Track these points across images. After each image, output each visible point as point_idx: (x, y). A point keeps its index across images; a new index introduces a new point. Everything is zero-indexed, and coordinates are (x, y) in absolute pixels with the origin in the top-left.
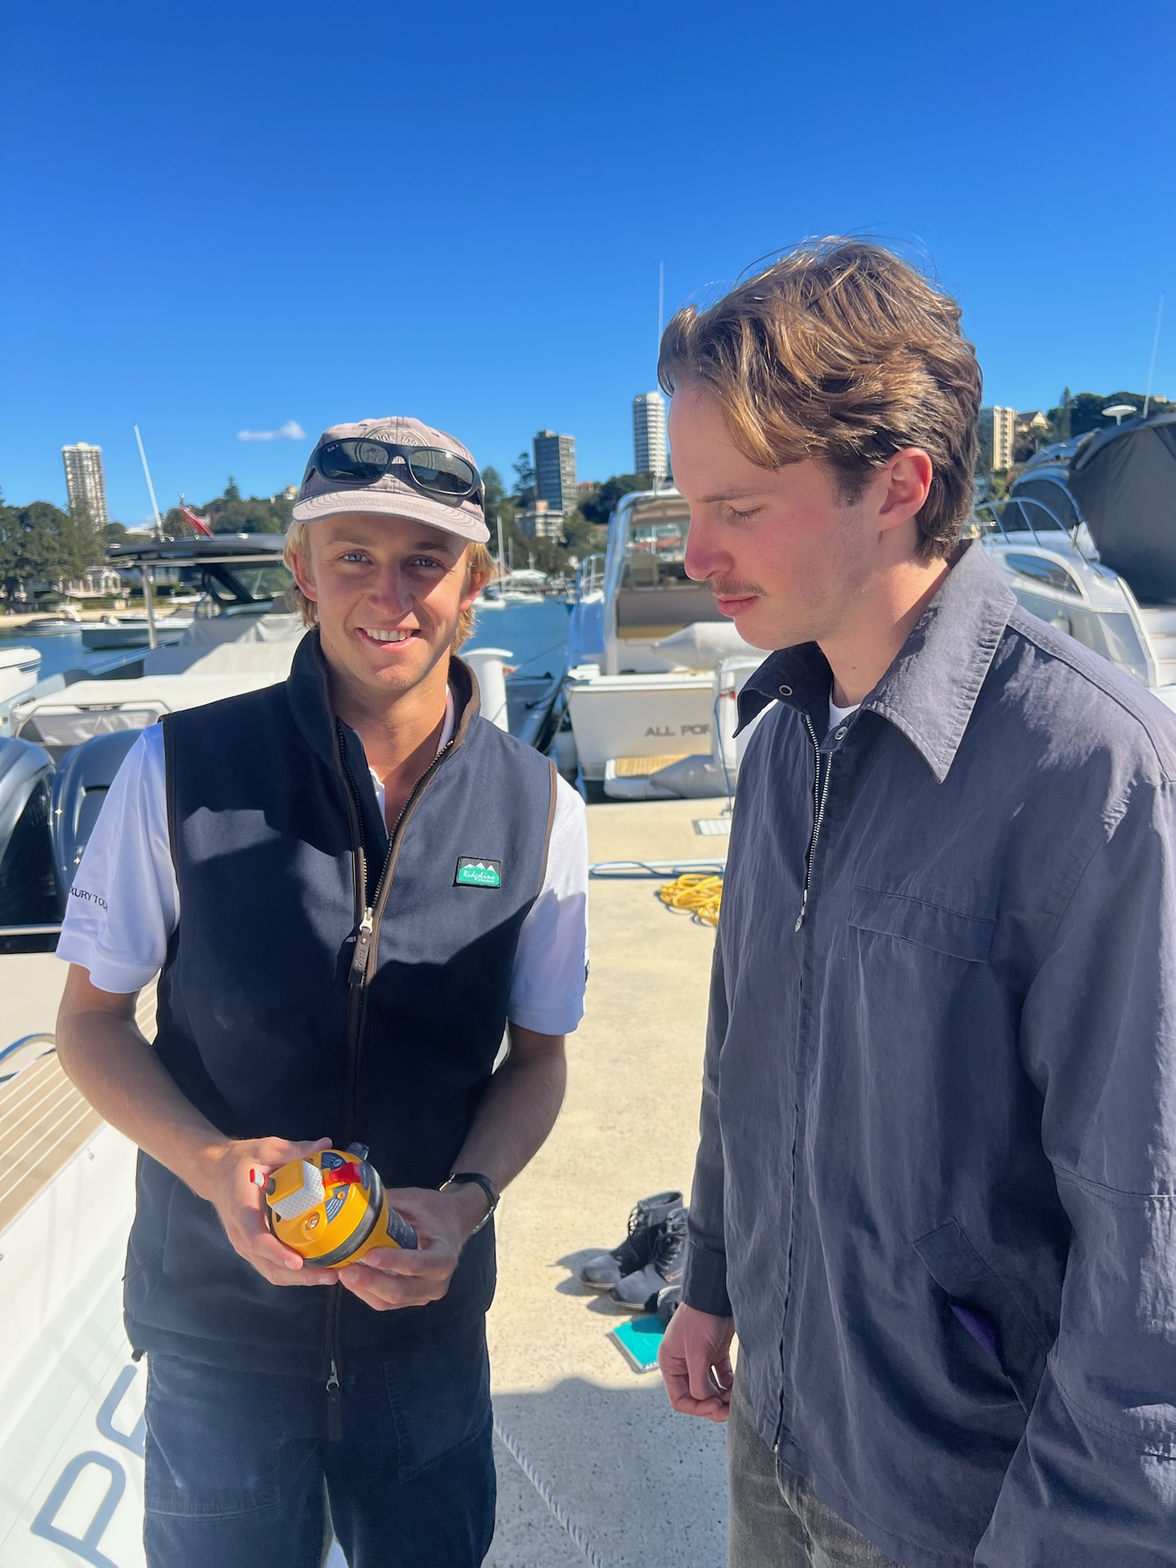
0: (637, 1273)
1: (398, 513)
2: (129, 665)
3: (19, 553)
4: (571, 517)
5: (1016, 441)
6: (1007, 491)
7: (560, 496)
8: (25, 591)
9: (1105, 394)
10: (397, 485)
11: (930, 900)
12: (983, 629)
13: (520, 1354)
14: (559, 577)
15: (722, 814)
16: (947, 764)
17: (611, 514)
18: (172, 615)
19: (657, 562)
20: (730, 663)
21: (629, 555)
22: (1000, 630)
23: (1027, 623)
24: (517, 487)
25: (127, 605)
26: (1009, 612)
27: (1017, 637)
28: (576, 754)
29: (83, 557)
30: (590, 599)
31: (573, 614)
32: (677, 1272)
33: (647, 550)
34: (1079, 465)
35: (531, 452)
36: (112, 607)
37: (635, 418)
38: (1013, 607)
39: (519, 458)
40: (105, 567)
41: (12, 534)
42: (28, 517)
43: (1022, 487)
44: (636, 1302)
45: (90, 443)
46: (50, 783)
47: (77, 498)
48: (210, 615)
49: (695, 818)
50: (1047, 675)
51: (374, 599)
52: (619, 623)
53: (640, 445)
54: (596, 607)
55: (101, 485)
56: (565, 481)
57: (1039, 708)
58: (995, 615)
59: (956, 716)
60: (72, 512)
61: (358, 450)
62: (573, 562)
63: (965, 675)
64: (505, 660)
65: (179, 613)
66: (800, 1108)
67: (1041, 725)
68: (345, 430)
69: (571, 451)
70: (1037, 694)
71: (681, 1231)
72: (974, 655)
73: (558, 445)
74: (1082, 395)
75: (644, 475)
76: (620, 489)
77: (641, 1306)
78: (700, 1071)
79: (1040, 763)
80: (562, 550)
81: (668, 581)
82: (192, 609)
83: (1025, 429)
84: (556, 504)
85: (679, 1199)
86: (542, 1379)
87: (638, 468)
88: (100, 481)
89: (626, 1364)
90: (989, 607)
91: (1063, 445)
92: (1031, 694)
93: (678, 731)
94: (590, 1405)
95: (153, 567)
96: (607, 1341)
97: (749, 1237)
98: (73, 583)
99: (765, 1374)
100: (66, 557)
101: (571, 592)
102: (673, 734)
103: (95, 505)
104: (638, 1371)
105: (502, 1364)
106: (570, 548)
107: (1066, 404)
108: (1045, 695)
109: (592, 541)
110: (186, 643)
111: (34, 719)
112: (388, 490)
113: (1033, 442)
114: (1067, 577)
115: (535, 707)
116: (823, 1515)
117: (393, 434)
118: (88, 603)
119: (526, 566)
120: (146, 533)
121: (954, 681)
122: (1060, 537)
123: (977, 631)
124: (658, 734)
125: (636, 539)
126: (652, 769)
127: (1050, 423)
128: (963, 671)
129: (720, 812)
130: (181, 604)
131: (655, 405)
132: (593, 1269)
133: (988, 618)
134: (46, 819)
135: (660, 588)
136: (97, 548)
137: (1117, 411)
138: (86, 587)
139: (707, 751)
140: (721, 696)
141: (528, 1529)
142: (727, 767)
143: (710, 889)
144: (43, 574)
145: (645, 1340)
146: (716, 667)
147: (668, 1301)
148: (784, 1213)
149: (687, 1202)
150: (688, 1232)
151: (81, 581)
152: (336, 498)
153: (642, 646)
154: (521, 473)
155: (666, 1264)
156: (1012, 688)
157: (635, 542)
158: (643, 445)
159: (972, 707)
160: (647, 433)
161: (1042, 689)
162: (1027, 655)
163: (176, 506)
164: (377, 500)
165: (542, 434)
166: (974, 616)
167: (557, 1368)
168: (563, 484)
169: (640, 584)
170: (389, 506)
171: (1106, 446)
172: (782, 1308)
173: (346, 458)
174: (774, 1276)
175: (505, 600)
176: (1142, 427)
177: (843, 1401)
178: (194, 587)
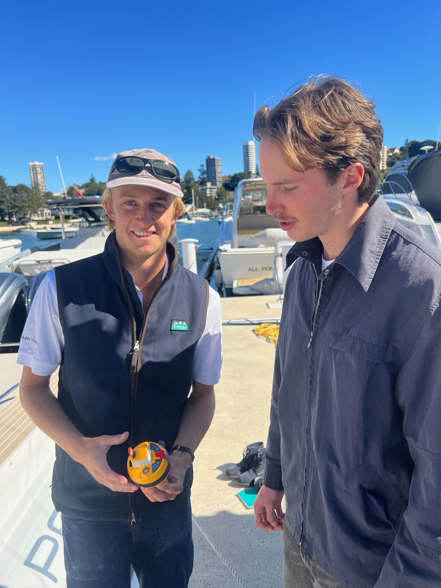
0: (247, 472)
1: (149, 185)
2: (55, 245)
3: (13, 203)
4: (220, 189)
5: (388, 159)
6: (384, 178)
7: (216, 181)
8: (16, 217)
9: (421, 141)
10: (147, 175)
11: (361, 338)
12: (383, 231)
13: (203, 502)
14: (215, 211)
15: (277, 301)
16: (369, 285)
17: (235, 187)
18: (71, 226)
19: (252, 205)
20: (280, 244)
21: (242, 203)
22: (390, 231)
23: (400, 229)
24: (199, 177)
25: (54, 223)
26: (393, 224)
27: (396, 234)
28: (222, 278)
29: (37, 205)
30: (227, 220)
31: (221, 225)
32: (261, 472)
33: (249, 201)
34: (412, 169)
35: (205, 164)
36: (48, 223)
37: (244, 151)
38: (395, 222)
39: (200, 166)
40: (45, 208)
41: (10, 196)
42: (17, 190)
43: (390, 176)
44: (246, 483)
45: (39, 162)
46: (26, 289)
47: (35, 182)
48: (85, 226)
49: (267, 302)
50: (408, 250)
51: (138, 219)
52: (238, 229)
53: (246, 161)
54: (230, 222)
55: (43, 177)
56: (217, 175)
57: (405, 263)
58: (388, 225)
59: (372, 266)
60: (33, 188)
61: (132, 161)
62: (221, 206)
63: (376, 249)
64: (195, 243)
65: (73, 226)
66: (309, 415)
67: (406, 270)
68: (126, 153)
69: (220, 164)
70: (404, 257)
71: (263, 457)
72: (379, 241)
73: (215, 162)
74: (413, 141)
75: (247, 173)
76: (238, 178)
77: (248, 484)
78: (270, 397)
79: (405, 285)
80: (216, 201)
81: (257, 213)
82: (78, 224)
83: (391, 154)
84: (214, 184)
85: (262, 444)
86: (211, 512)
87: (245, 170)
88: (43, 176)
89: (243, 506)
90: (385, 222)
91: (406, 161)
92: (402, 258)
93: (261, 269)
94: (229, 521)
95: (63, 209)
96: (236, 498)
97: (290, 463)
98: (33, 214)
99: (296, 515)
100: (30, 204)
101: (220, 217)
102: (258, 271)
103: (41, 185)
104: (247, 508)
105: (196, 506)
106: (220, 200)
107: (407, 145)
108: (407, 258)
109: (228, 197)
110: (76, 237)
111: (20, 266)
112: (144, 176)
113: (394, 159)
114: (407, 211)
115: (207, 260)
116: (318, 569)
117: (145, 155)
118: (39, 222)
119: (203, 207)
120: (60, 195)
121: (371, 252)
122: (405, 196)
123: (381, 232)
124: (253, 270)
125: (244, 197)
126: (251, 284)
127: (401, 152)
128: (375, 248)
129: (277, 300)
130: (74, 223)
131: (251, 146)
132: (230, 471)
133: (385, 227)
134: (24, 303)
135: (254, 216)
136: (42, 201)
137: (426, 148)
138: (38, 216)
139: (271, 277)
140: (277, 256)
141: (207, 567)
142: (279, 283)
143: (273, 329)
144: (22, 211)
145: (249, 497)
146: (275, 245)
147: (258, 483)
148: (303, 454)
149: (265, 446)
150: (265, 457)
151: (36, 214)
152: (124, 179)
153: (247, 237)
154: (201, 172)
155: (257, 469)
156: (394, 255)
157: (244, 198)
158: (247, 161)
159: (379, 262)
160: (248, 157)
161: (406, 255)
162: (400, 242)
163: (72, 185)
164: (140, 180)
165: (209, 157)
166: (380, 226)
167: (217, 507)
168: (217, 176)
169: (246, 214)
170: (145, 182)
171: (422, 161)
172: (302, 490)
173: (127, 164)
174: (299, 478)
175: (195, 220)
176: (436, 154)
177: (326, 527)
178: (79, 216)
